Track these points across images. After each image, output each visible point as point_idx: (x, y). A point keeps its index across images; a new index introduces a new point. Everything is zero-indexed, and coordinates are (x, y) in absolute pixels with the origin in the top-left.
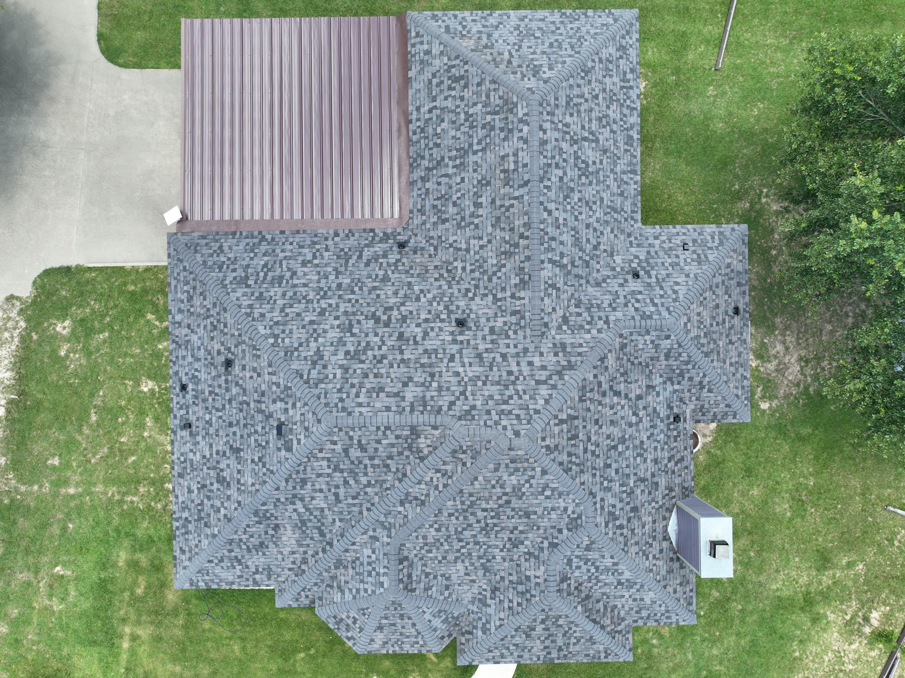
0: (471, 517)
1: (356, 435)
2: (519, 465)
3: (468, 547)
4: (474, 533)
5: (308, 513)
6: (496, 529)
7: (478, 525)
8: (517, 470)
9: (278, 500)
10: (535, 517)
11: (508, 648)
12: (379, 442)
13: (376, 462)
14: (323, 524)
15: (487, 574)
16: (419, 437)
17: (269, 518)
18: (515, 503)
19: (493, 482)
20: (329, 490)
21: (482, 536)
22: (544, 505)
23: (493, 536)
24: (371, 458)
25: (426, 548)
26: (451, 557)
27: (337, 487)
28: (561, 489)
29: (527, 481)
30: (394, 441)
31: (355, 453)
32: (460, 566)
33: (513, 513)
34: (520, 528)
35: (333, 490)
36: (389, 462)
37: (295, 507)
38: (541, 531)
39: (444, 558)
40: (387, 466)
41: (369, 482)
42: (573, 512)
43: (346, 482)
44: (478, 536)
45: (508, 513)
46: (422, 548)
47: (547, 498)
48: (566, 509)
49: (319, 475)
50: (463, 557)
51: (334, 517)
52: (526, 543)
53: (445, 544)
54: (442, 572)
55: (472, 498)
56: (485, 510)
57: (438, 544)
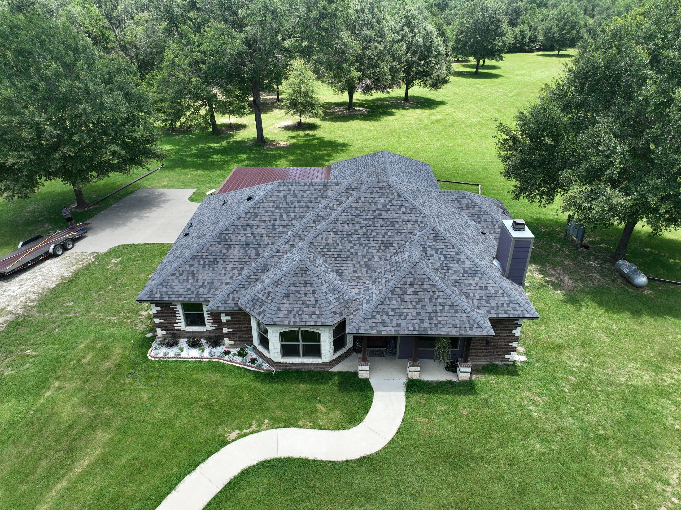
0: (357, 225)
1: (292, 188)
2: (384, 192)
3: (355, 247)
4: (359, 236)
5: (252, 237)
6: (373, 234)
7: (361, 231)
8: (383, 194)
9: (237, 227)
10: (398, 226)
12: (305, 192)
13: (302, 204)
14: (260, 246)
15: (369, 271)
16: (327, 189)
17: (226, 240)
18: (384, 215)
19: (370, 201)
20: (270, 221)
21: (364, 239)
22: (402, 217)
23: (372, 239)
24: (299, 202)
25: (327, 247)
26: (343, 256)
27: (275, 220)
28: (411, 207)
29: (390, 201)
30: (314, 192)
31: (290, 198)
32: (350, 264)
33: (383, 223)
34: (389, 234)
35: (272, 222)
36: (309, 204)
37: (245, 232)
38: (403, 236)
39: (339, 256)
40: (307, 206)
41: (295, 216)
42: (422, 223)
43: (281, 216)
44: (362, 239)
45: (380, 222)
46: (324, 247)
47: (404, 212)
48: (416, 221)
49: (266, 212)
50: (351, 256)
51: (268, 241)
52: (394, 245)
53: (340, 244)
54: (337, 268)
55: (357, 212)
56: (365, 220)
57: (335, 244)
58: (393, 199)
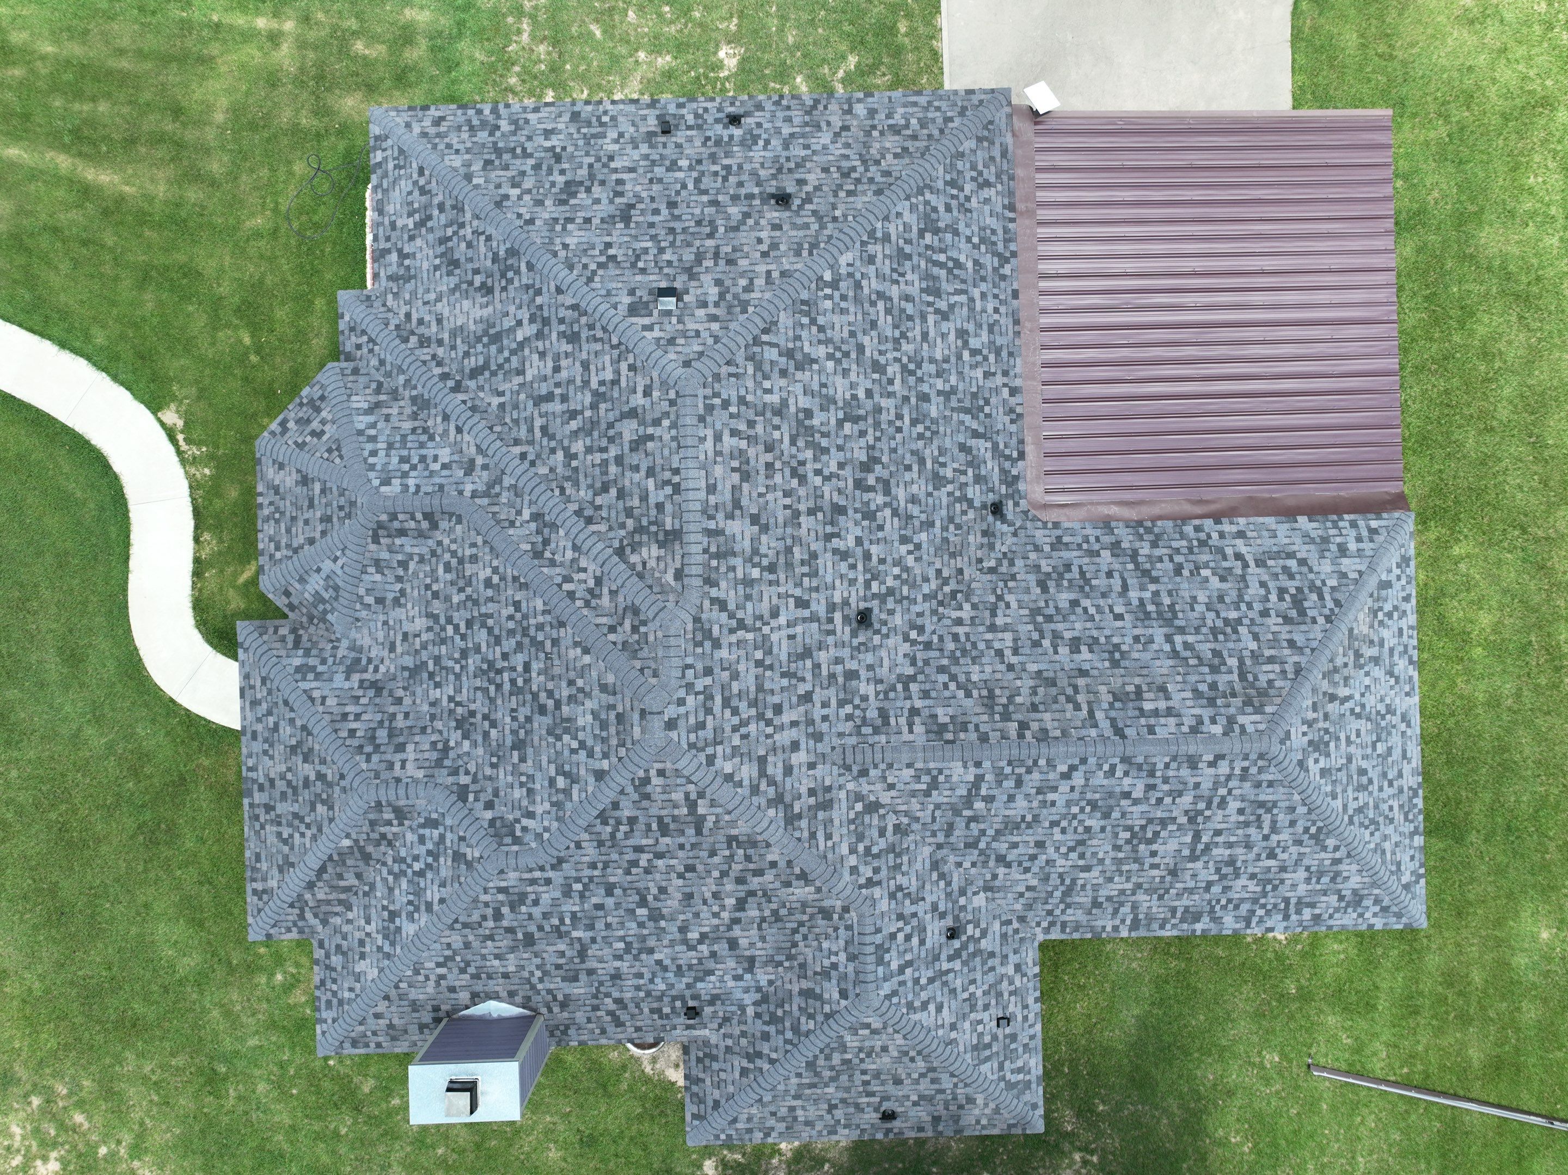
0: (513, 642)
1: (663, 431)
2: (613, 730)
3: (457, 638)
4: (484, 649)
5: (514, 346)
6: (492, 688)
7: (498, 655)
8: (604, 725)
10: (515, 759)
11: (270, 713)
12: (651, 472)
13: (613, 469)
14: (494, 374)
15: (406, 674)
16: (661, 545)
18: (541, 723)
19: (580, 683)
20: (558, 385)
21: (478, 663)
22: (538, 776)
23: (478, 683)
24: (619, 460)
25: (454, 562)
26: (437, 607)
27: (564, 399)
28: (569, 805)
29: (582, 745)
30: (652, 501)
31: (629, 430)
32: (421, 623)
33: (521, 719)
34: (493, 732)
35: (558, 391)
36: (613, 492)
38: (488, 771)
39: (436, 595)
40: (605, 489)
41: (575, 456)
42: (525, 829)
43: (573, 414)
44: (478, 657)
45: (521, 709)
46: (454, 554)
47: (552, 782)
48: (531, 815)
49: (586, 365)
50: (437, 628)
51: (508, 394)
52: (466, 743)
54: (409, 591)
55: (548, 644)
56: (527, 667)
57: (461, 583)
58: (591, 755)
